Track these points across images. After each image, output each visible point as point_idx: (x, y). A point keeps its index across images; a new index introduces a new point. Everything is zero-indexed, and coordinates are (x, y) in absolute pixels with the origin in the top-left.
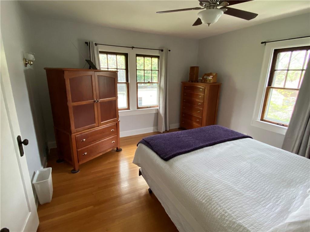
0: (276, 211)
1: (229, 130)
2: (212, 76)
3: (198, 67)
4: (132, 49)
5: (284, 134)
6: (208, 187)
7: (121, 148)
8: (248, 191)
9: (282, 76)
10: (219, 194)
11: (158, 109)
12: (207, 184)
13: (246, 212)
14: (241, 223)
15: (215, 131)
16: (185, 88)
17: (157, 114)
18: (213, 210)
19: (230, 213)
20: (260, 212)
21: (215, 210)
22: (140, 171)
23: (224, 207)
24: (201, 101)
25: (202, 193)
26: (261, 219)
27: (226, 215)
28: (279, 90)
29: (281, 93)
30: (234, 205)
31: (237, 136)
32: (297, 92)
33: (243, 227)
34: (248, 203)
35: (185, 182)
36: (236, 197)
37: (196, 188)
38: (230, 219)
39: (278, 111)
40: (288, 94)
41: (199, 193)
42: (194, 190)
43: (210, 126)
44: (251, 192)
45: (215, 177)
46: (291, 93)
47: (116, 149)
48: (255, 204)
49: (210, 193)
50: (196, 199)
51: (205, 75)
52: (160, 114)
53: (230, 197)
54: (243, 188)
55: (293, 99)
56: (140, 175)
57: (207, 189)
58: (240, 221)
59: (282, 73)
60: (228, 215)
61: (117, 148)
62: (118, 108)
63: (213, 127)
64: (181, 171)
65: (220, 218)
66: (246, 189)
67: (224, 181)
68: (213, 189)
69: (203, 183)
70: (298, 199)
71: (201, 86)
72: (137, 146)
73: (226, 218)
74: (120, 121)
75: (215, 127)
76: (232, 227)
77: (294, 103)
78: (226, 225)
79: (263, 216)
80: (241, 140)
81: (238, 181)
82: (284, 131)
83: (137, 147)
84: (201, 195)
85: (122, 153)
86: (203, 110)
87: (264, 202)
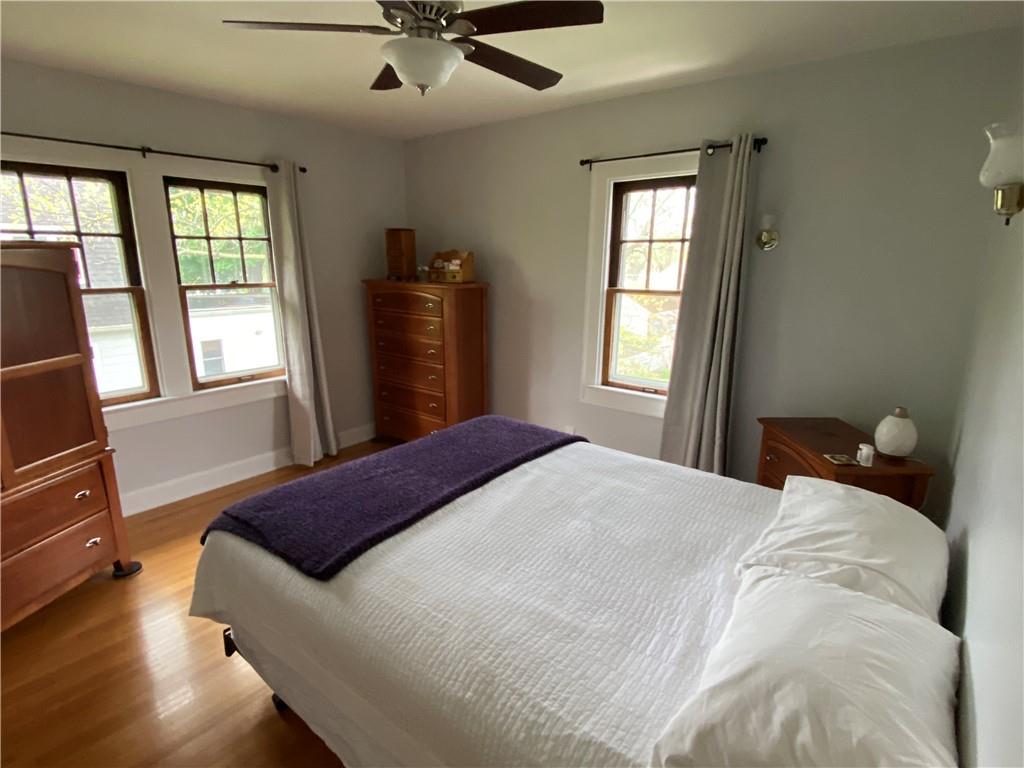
0: (673, 655)
1: (524, 426)
2: (458, 262)
3: (410, 231)
4: (144, 156)
5: (661, 414)
6: (477, 640)
7: (134, 559)
8: (595, 613)
9: (639, 257)
10: (514, 653)
11: (285, 382)
12: (476, 628)
13: (597, 690)
14: (588, 733)
15: (487, 435)
16: (379, 300)
17: (285, 400)
18: (501, 719)
19: (553, 709)
20: (632, 676)
21: (507, 716)
22: (227, 639)
23: (534, 694)
24: (435, 342)
25: (461, 666)
26: (639, 698)
27: (542, 720)
28: (635, 296)
29: (641, 302)
30: (560, 676)
31: (548, 443)
32: (678, 299)
33: (595, 743)
34: (599, 655)
35: (401, 642)
36: (563, 647)
37: (439, 655)
38: (555, 732)
39: (639, 351)
40: (657, 303)
41: (451, 668)
42: (433, 663)
43: (468, 422)
44: (603, 614)
45: (496, 596)
46: (662, 302)
47: (111, 568)
48: (618, 652)
49: (486, 658)
50: (444, 693)
51: (439, 256)
52: (296, 400)
53: (547, 652)
54: (579, 609)
55: (669, 315)
56: (229, 653)
57: (475, 648)
58: (586, 728)
59: (639, 249)
60: (547, 720)
61: (117, 565)
62: (97, 396)
63: (479, 421)
64: (383, 605)
65: (525, 738)
66: (588, 609)
67: (525, 601)
68: (495, 641)
69: (461, 628)
70: (717, 602)
71: (429, 293)
72: (203, 542)
73: (543, 733)
74: (113, 451)
75: (486, 421)
76: (564, 756)
77: (674, 327)
78: (544, 757)
79: (643, 685)
80: (559, 452)
81: (565, 590)
82: (660, 406)
83: (203, 548)
84: (458, 675)
85: (143, 577)
86: (444, 370)
87: (640, 635)
